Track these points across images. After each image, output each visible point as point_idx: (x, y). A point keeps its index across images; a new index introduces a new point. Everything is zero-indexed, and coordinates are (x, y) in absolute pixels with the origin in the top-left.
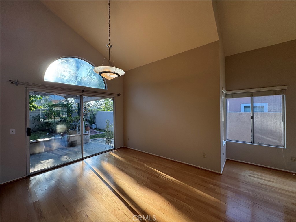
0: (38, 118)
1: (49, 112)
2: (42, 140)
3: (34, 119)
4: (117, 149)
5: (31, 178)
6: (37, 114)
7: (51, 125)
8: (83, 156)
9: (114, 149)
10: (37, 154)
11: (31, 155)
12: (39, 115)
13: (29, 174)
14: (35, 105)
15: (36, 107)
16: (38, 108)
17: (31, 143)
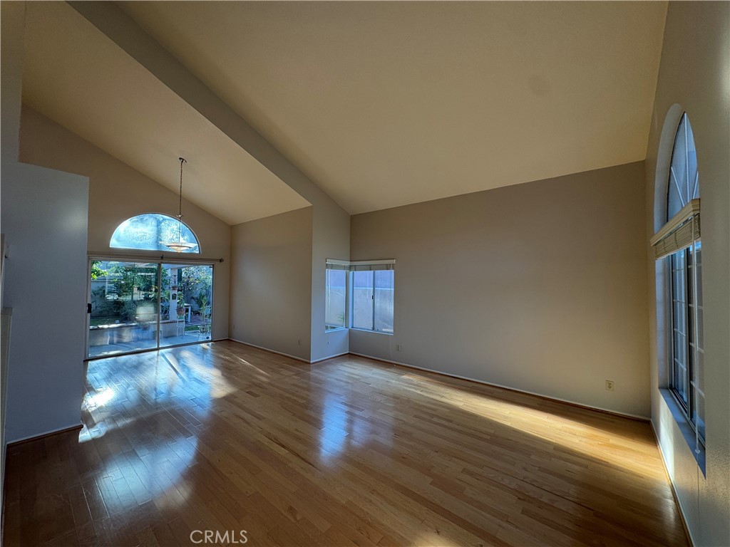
0: (101, 293)
1: (123, 282)
2: (106, 326)
3: (95, 294)
4: (215, 341)
5: (89, 362)
6: (101, 285)
7: (124, 305)
8: (158, 345)
9: (211, 341)
10: (98, 346)
11: (91, 347)
12: (104, 287)
13: (87, 358)
14: (98, 269)
15: (98, 274)
16: (103, 273)
17: (91, 330)
